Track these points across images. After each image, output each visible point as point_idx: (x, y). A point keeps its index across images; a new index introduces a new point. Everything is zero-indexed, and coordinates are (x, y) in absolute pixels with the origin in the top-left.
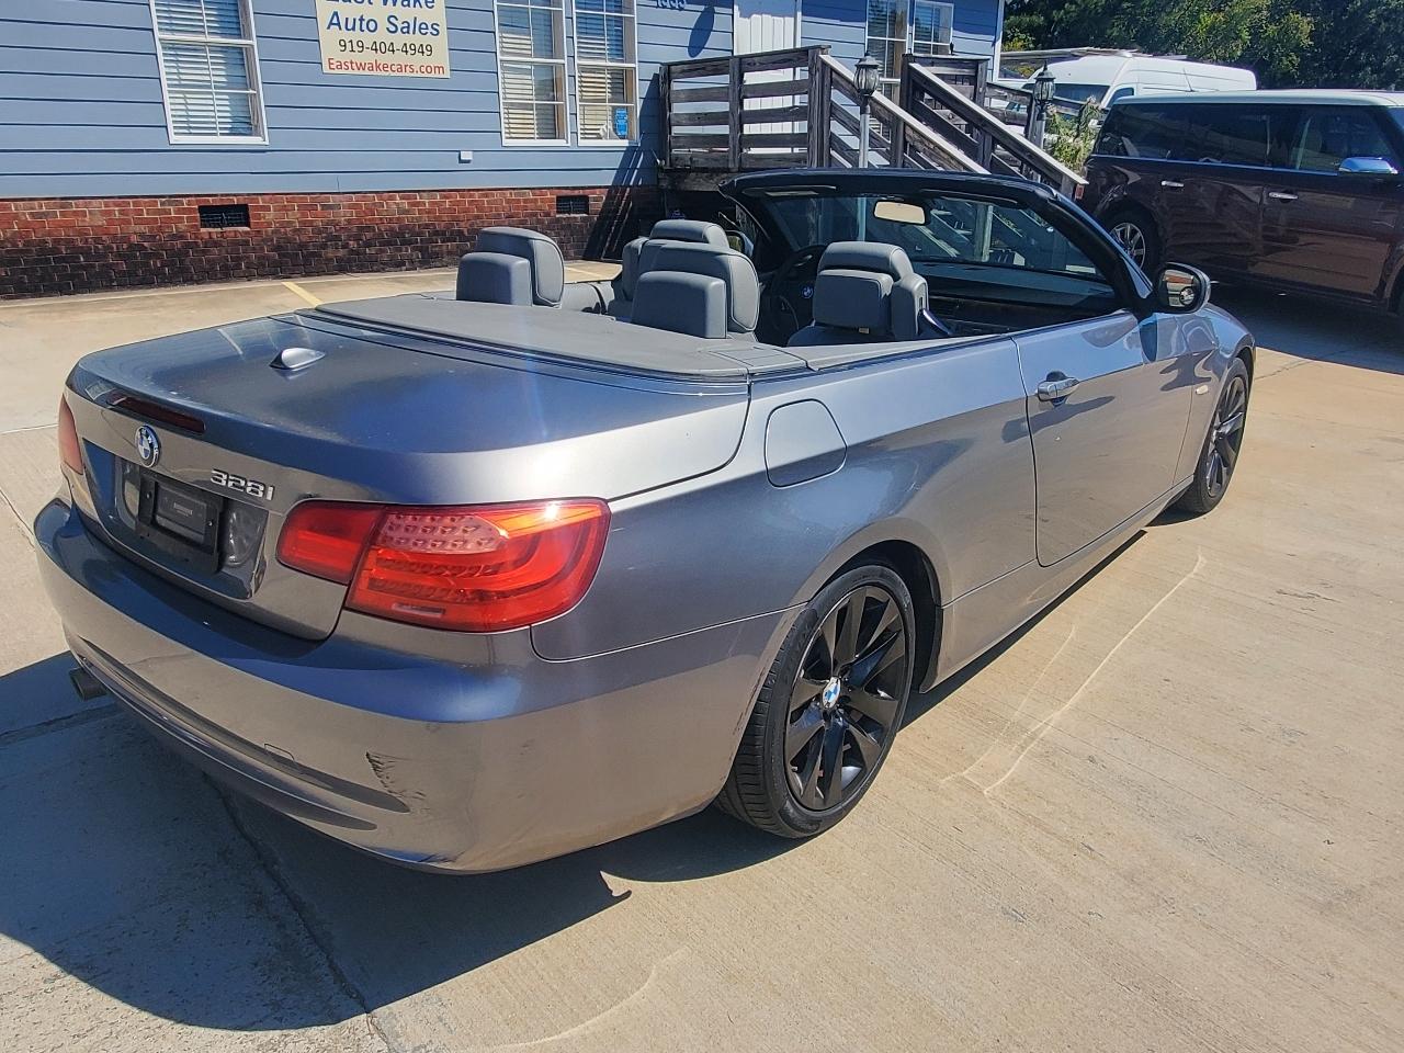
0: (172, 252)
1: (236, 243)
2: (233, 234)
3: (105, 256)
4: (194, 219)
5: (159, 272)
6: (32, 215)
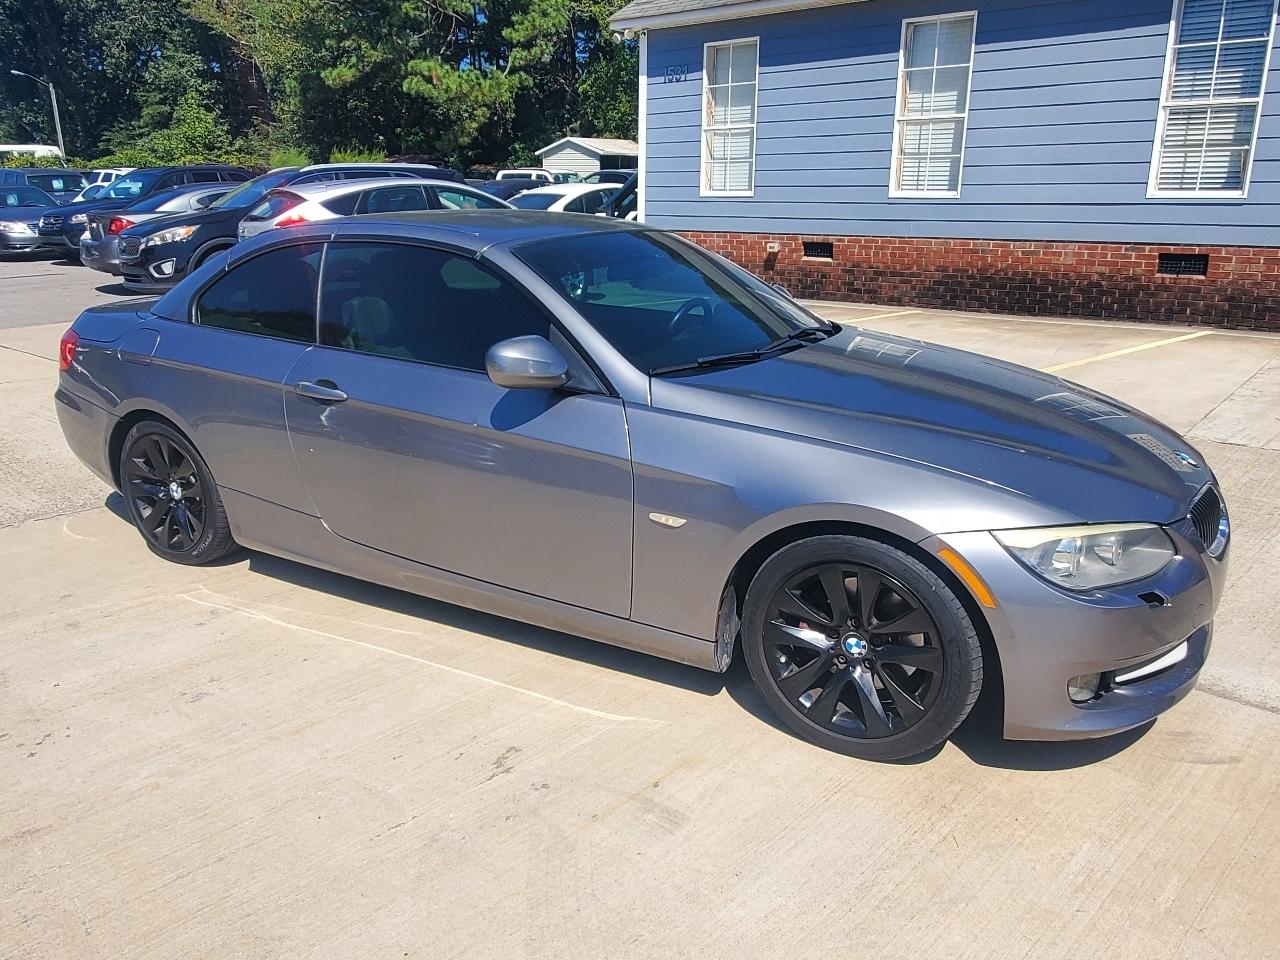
0: (1124, 292)
1: (1186, 290)
2: (1186, 281)
3: (1068, 289)
4: (1153, 265)
5: (1108, 308)
6: (1023, 253)
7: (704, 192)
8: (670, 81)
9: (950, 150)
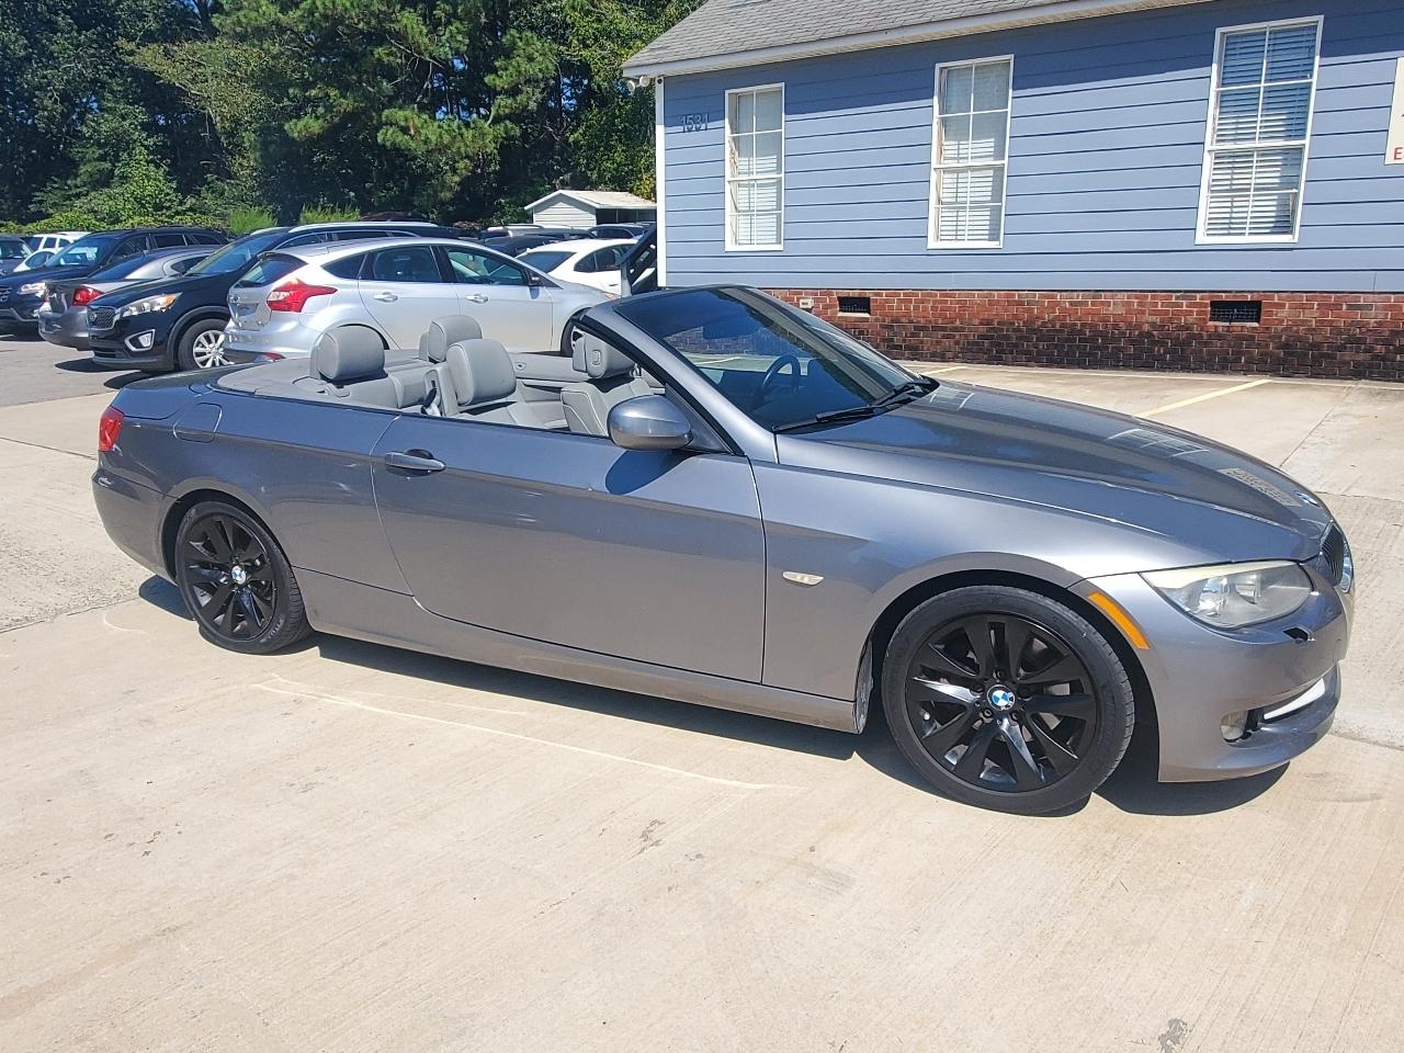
0: (1177, 342)
1: (1241, 338)
2: (1240, 329)
3: (1119, 340)
4: (1204, 313)
5: (1160, 358)
6: (1071, 303)
7: (730, 246)
8: (690, 131)
9: (989, 198)
